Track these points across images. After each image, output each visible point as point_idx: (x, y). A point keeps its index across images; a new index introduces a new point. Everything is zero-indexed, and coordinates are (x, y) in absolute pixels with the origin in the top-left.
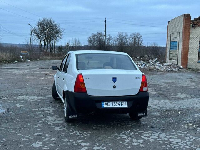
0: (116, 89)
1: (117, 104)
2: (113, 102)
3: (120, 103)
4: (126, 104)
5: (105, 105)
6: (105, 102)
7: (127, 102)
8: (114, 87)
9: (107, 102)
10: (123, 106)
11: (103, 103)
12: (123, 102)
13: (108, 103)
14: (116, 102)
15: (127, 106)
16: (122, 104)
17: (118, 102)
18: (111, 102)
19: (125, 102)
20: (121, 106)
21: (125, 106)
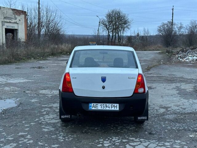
0: (105, 90)
1: (106, 106)
2: (102, 104)
3: (110, 105)
4: (117, 107)
5: (93, 107)
6: (93, 104)
7: (118, 105)
8: (104, 88)
9: (95, 104)
10: (113, 109)
11: (90, 105)
12: (114, 104)
13: (97, 105)
14: (105, 104)
15: (118, 109)
16: (112, 106)
17: (108, 104)
18: (99, 104)
19: (116, 105)
20: (110, 109)
21: (116, 109)
